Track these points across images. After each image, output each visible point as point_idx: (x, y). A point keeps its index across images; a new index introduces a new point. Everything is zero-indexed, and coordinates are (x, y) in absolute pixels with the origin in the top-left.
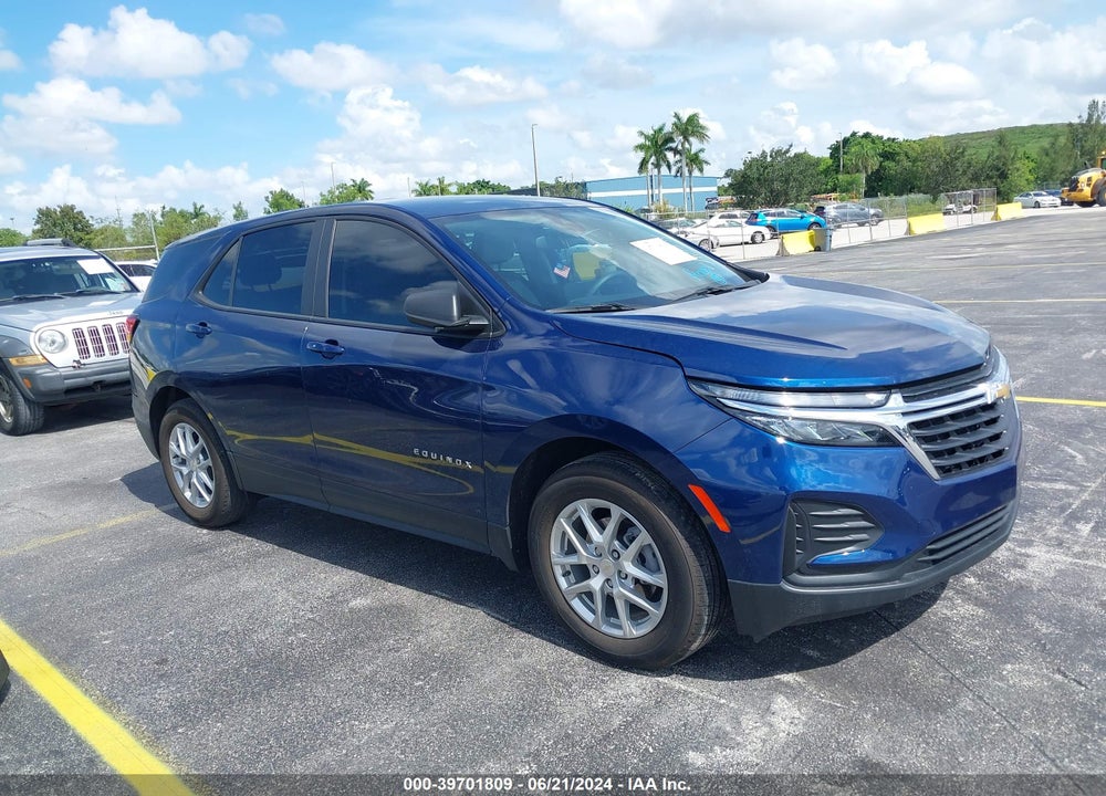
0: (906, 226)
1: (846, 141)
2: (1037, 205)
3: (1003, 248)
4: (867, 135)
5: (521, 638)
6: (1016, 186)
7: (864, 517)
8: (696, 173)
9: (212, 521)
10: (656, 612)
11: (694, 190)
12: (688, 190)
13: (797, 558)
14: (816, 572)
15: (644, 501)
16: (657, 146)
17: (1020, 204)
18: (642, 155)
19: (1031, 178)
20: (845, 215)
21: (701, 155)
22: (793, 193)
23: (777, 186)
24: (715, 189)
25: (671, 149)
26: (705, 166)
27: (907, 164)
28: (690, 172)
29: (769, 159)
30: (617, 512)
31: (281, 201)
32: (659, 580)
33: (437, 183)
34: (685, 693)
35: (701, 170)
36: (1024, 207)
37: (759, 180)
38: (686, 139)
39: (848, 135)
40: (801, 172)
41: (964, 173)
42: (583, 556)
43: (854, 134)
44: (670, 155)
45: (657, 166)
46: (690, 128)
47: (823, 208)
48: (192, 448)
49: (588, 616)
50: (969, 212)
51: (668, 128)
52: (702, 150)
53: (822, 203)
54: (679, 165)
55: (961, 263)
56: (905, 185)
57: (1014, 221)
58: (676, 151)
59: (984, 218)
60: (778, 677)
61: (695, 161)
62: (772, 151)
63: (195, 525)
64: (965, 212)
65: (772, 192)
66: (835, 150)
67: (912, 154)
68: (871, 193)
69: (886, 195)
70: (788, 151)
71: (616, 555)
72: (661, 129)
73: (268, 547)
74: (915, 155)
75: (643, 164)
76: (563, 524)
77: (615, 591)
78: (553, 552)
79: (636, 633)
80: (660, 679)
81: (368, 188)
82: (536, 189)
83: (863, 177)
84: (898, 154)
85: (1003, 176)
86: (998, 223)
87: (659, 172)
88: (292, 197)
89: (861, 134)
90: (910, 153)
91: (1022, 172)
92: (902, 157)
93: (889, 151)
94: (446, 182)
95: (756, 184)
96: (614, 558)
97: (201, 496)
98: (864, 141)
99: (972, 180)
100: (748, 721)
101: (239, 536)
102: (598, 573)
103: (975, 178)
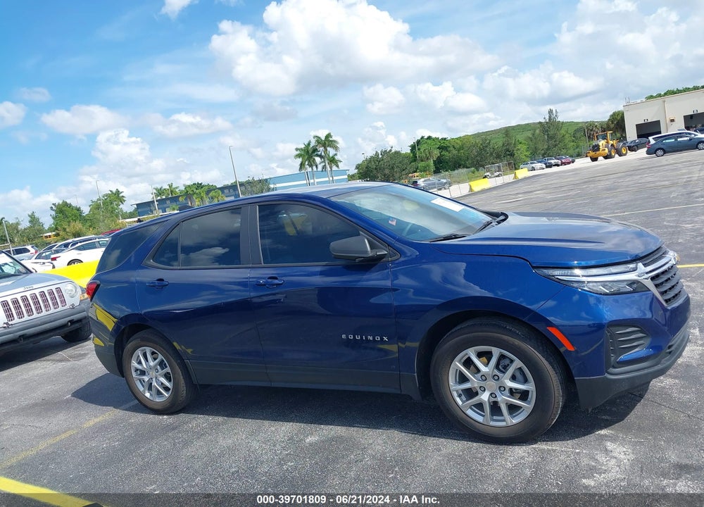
0: (469, 187)
1: (418, 142)
2: (533, 169)
3: (531, 194)
4: (429, 138)
5: (431, 442)
6: (520, 159)
7: (641, 332)
8: (334, 168)
9: (171, 409)
10: (527, 407)
11: (335, 178)
12: (331, 179)
13: (612, 359)
14: (621, 365)
15: (517, 342)
16: (308, 155)
17: (526, 169)
18: (299, 160)
19: (528, 153)
20: (429, 185)
21: (336, 157)
22: (397, 175)
23: (387, 171)
24: (346, 177)
25: (317, 155)
26: (339, 163)
27: (455, 152)
28: (331, 168)
29: (380, 156)
30: (496, 352)
31: (63, 209)
32: (530, 387)
33: (168, 187)
34: (554, 451)
35: (338, 166)
36: (529, 171)
37: (376, 169)
38: (325, 148)
39: (419, 138)
40: (400, 162)
41: (491, 154)
42: (474, 382)
43: (422, 138)
44: (318, 160)
45: (311, 166)
46: (328, 142)
47: (417, 182)
48: (152, 363)
49: (480, 419)
50: (498, 176)
51: (313, 143)
52: (336, 155)
53: (414, 179)
54: (323, 164)
55: (517, 204)
56: (456, 165)
57: (526, 179)
58: (321, 156)
59: (509, 178)
60: (597, 433)
61: (333, 161)
62: (382, 152)
63: (155, 414)
64: (497, 176)
65: (385, 175)
66: (413, 147)
67: (457, 146)
68: (437, 171)
69: (446, 171)
70: (391, 151)
71: (496, 378)
72: (309, 144)
73: (220, 419)
74: (458, 146)
75: (302, 165)
76: (458, 365)
77: (499, 399)
78: (451, 383)
79: (515, 421)
80: (534, 446)
81: (121, 195)
82: (236, 186)
83: (431, 162)
84: (449, 147)
85: (512, 155)
86: (517, 181)
87: (312, 169)
88: (70, 205)
89: (426, 137)
90: (456, 145)
91: (522, 150)
92: (452, 148)
93: (443, 145)
94: (174, 186)
95: (375, 172)
96: (496, 380)
97: (161, 394)
98: (429, 141)
99: (496, 158)
100: (602, 458)
101: (193, 416)
102: (485, 390)
103: (498, 157)
